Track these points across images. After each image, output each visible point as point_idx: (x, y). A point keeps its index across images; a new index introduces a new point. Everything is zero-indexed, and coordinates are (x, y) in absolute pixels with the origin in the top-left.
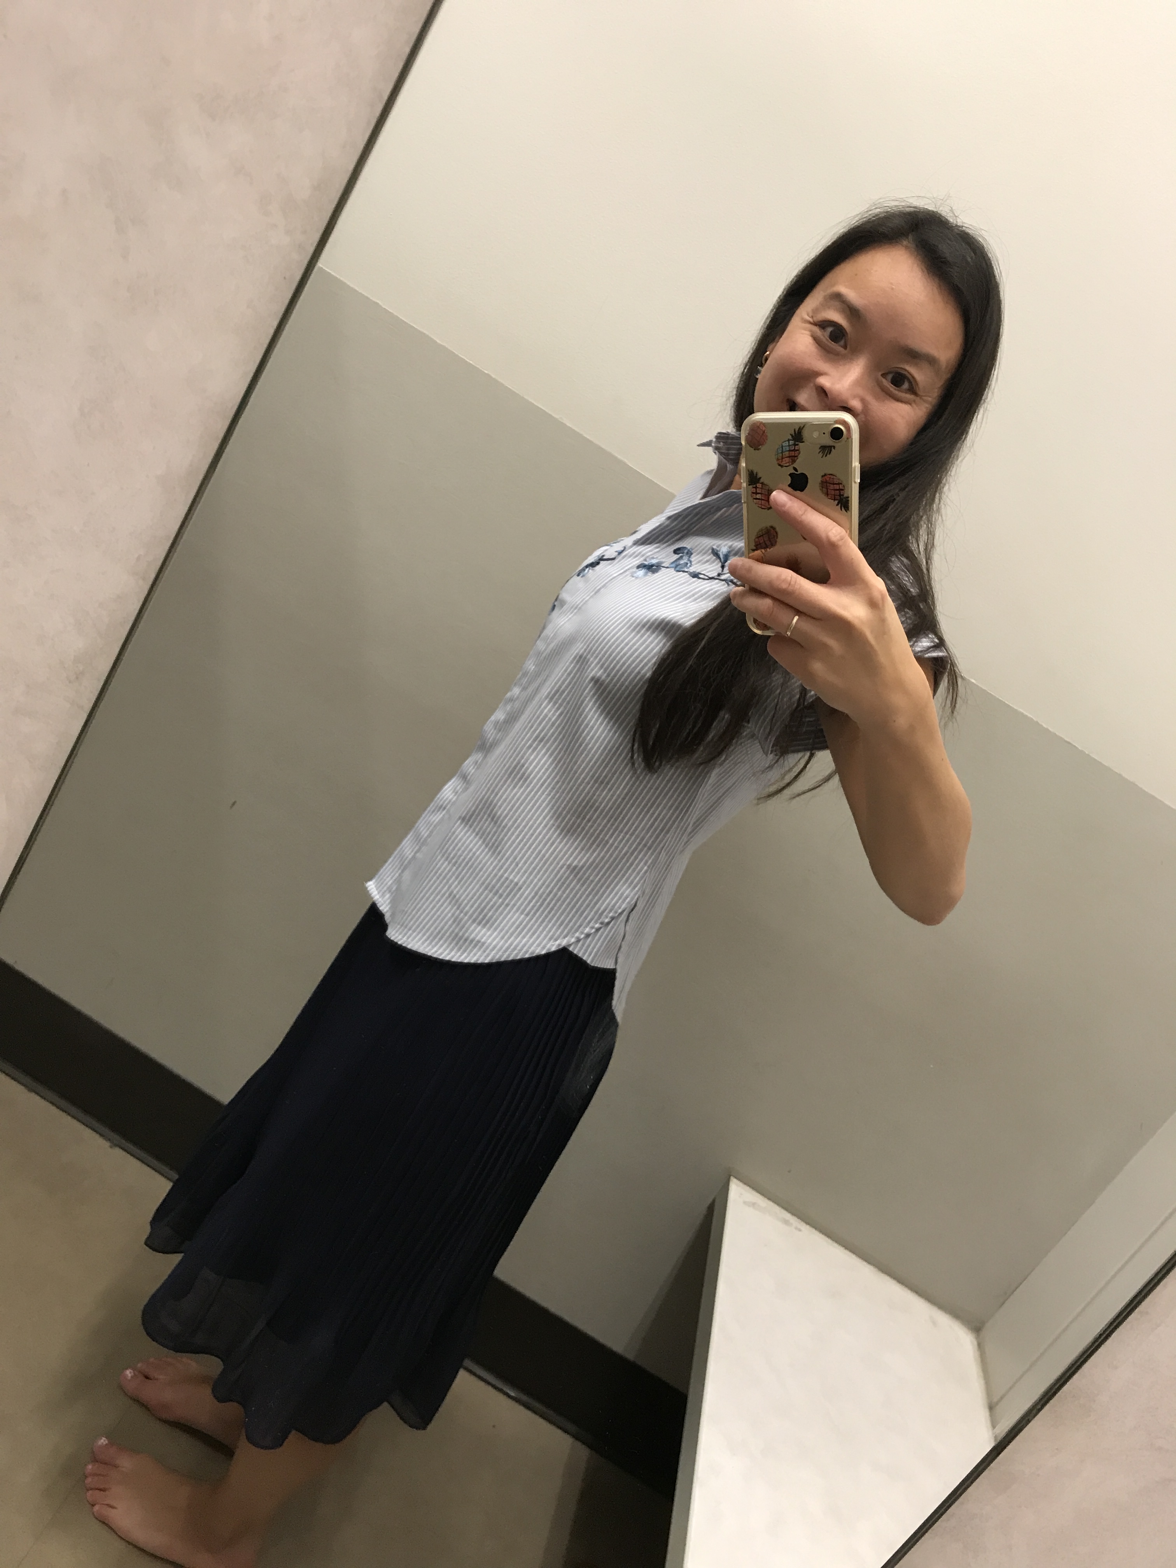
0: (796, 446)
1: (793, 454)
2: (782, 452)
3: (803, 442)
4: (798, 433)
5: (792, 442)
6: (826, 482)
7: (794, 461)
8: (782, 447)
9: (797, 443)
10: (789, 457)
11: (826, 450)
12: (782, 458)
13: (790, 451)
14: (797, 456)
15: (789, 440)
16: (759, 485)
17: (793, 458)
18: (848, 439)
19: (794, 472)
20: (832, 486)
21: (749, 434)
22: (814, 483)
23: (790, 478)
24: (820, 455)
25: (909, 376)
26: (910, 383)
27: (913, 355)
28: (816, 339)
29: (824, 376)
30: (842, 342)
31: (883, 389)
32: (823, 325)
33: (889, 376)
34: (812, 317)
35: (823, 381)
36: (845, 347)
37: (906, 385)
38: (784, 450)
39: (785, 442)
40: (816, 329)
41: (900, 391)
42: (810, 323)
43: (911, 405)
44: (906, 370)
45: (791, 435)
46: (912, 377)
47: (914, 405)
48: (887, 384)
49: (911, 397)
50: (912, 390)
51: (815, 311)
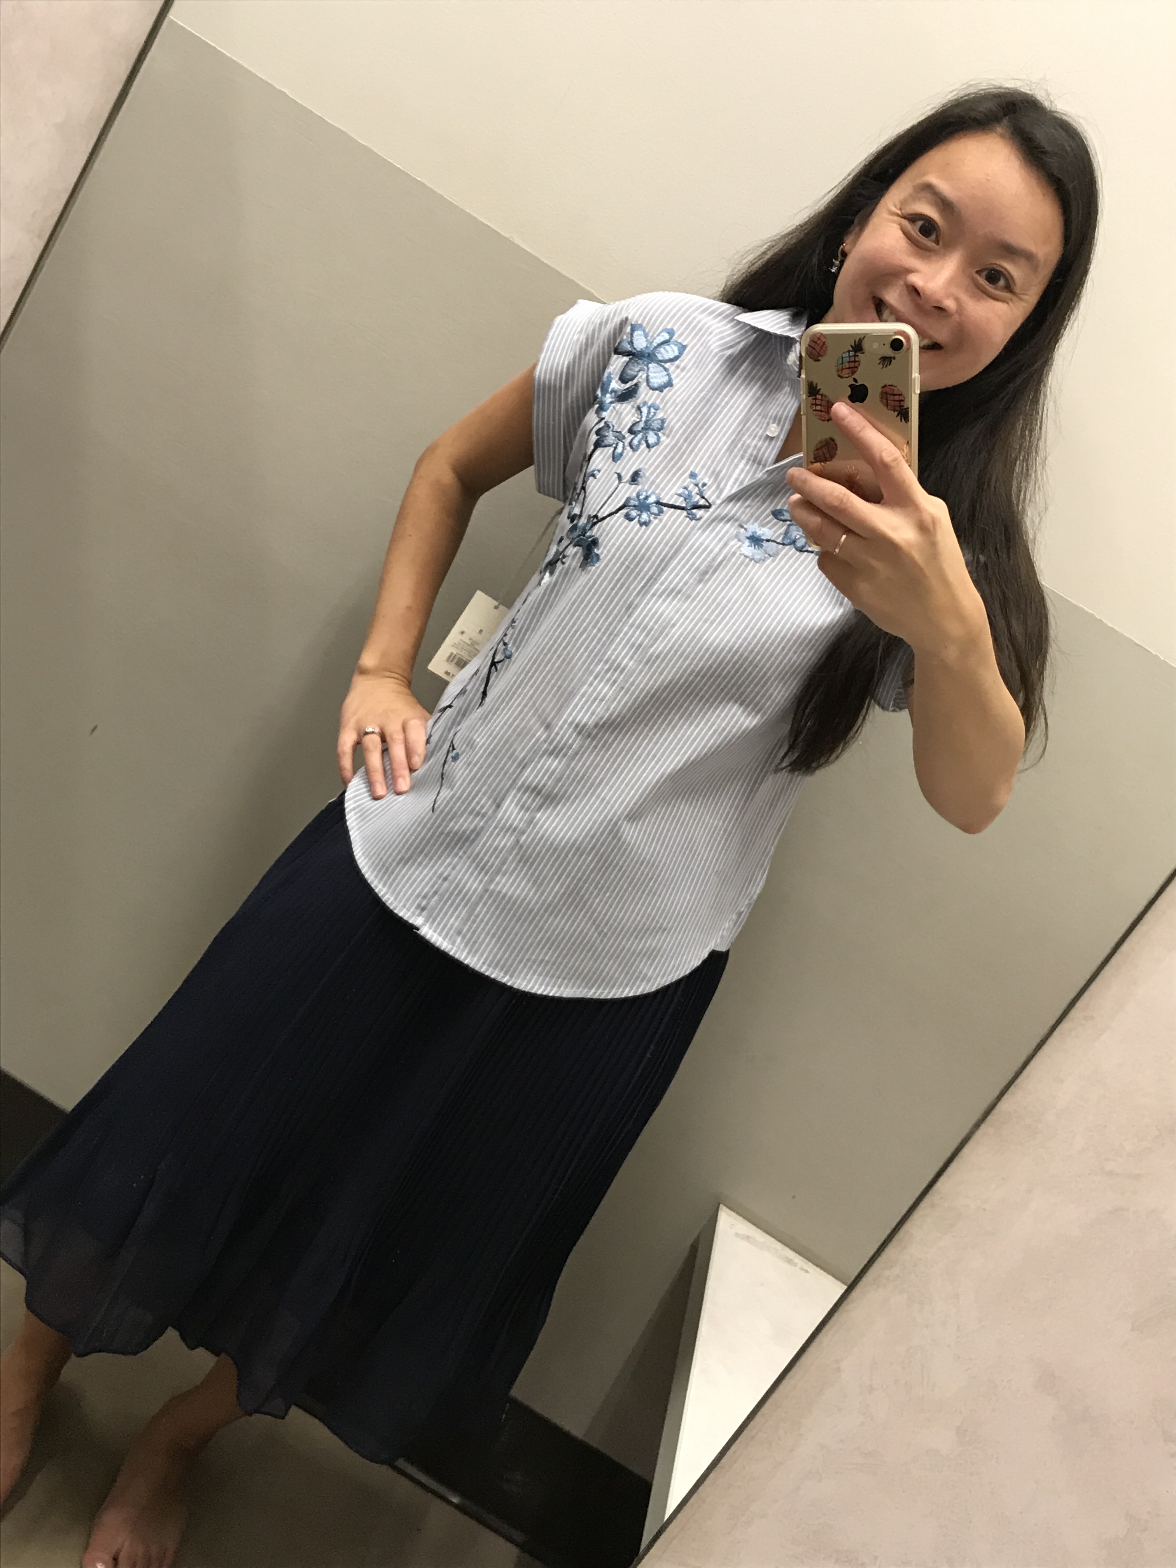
1: (852, 365)
2: (842, 363)
3: (863, 353)
4: (858, 345)
5: (852, 354)
6: (886, 393)
7: (853, 373)
8: (842, 358)
10: (849, 368)
11: (886, 360)
12: (842, 369)
13: (849, 362)
14: (857, 367)
15: (849, 351)
16: (819, 397)
17: (853, 370)
18: (908, 349)
19: (853, 383)
20: (892, 398)
21: (809, 345)
22: (874, 393)
23: (850, 390)
24: (881, 366)
25: (1006, 273)
26: (1007, 280)
27: (1010, 251)
28: (906, 234)
29: (915, 274)
30: (933, 237)
31: (979, 287)
32: (913, 218)
33: (984, 274)
34: (900, 209)
35: (915, 279)
36: (937, 242)
37: (1002, 282)
38: (844, 361)
39: (844, 353)
40: (905, 223)
41: (996, 289)
42: (898, 215)
43: (1008, 303)
44: (1002, 267)
45: (852, 346)
46: (1009, 273)
47: (1011, 304)
48: (982, 281)
49: (1007, 295)
50: (1009, 287)
51: (904, 203)
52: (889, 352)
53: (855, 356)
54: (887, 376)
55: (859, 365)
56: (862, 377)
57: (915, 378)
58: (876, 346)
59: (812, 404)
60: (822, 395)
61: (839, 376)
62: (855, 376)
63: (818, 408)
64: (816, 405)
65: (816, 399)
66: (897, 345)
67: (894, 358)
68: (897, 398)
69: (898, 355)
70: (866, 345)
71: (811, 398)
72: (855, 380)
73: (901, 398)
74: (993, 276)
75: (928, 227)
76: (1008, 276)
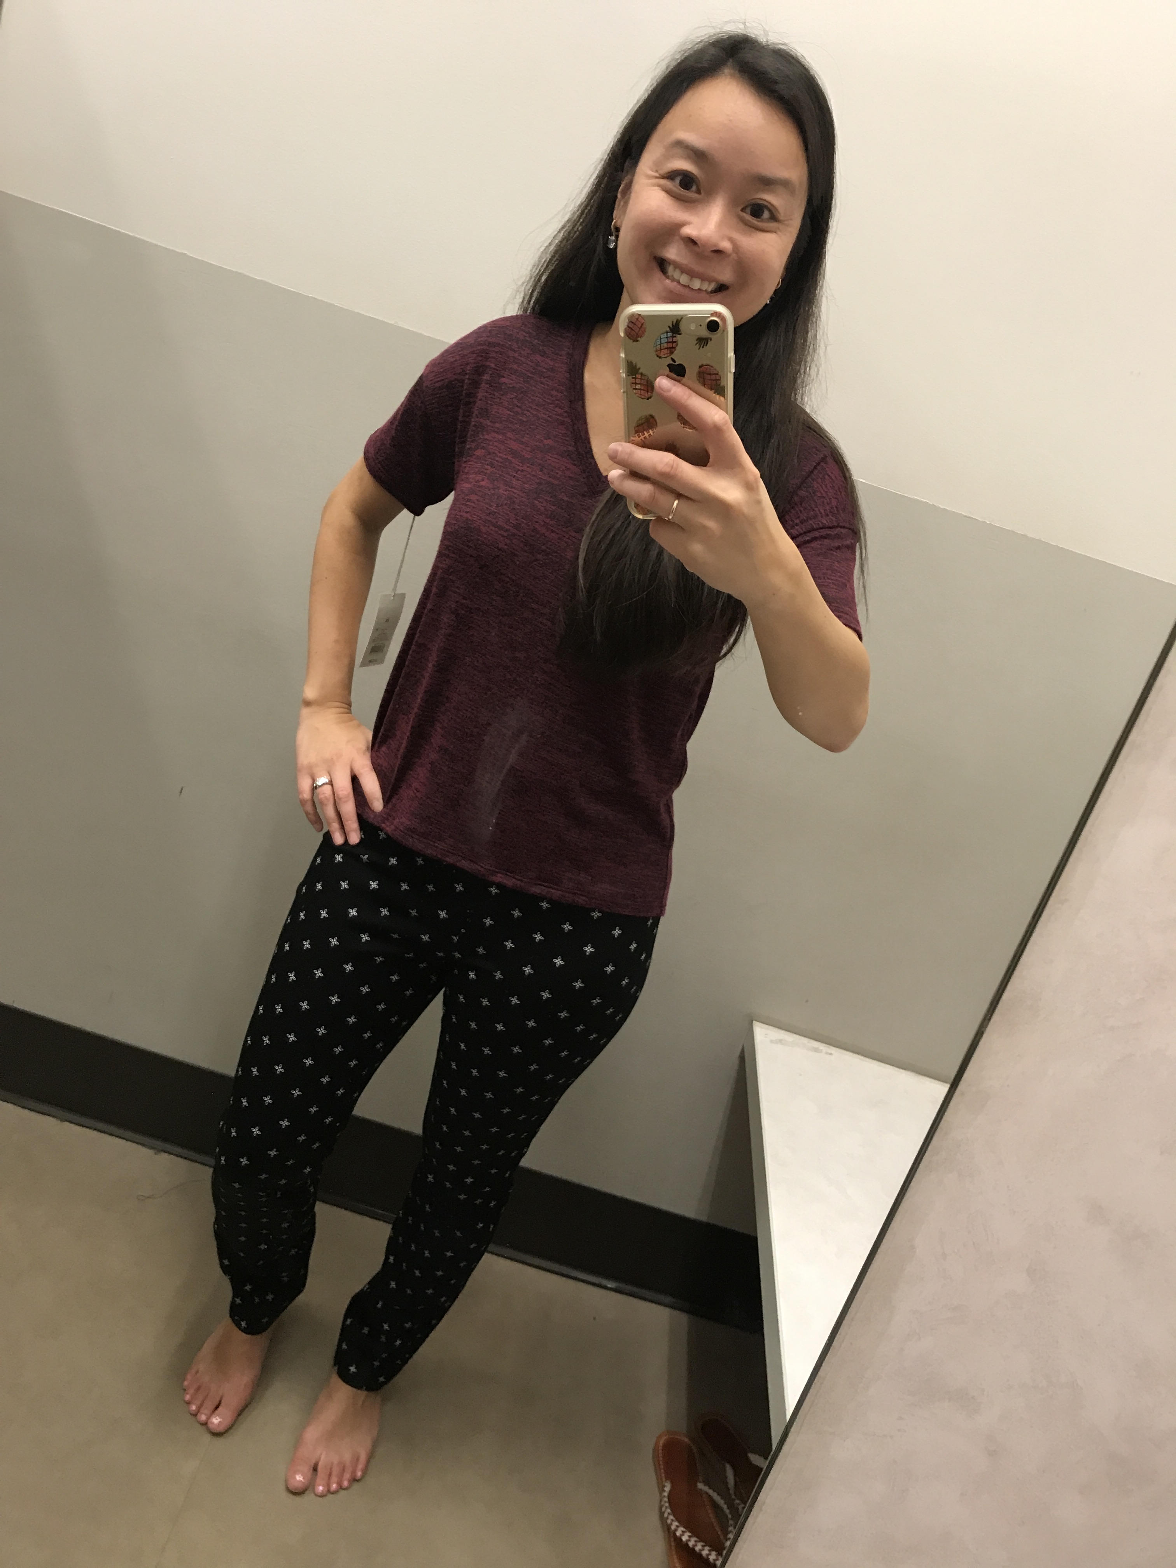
0: (674, 338)
1: (670, 345)
2: (661, 344)
3: (680, 334)
4: (676, 326)
5: (670, 334)
6: (703, 373)
7: (672, 353)
8: (661, 339)
9: (674, 335)
10: (667, 348)
11: (703, 342)
12: (661, 349)
13: (668, 342)
14: (675, 348)
15: (667, 332)
16: (639, 376)
17: (672, 350)
18: (724, 331)
19: (672, 362)
20: (708, 377)
21: (628, 326)
22: (692, 372)
23: (668, 368)
24: (698, 346)
25: (769, 205)
26: (770, 211)
27: (767, 183)
28: (668, 192)
29: (688, 226)
30: (694, 188)
31: (746, 223)
32: (671, 176)
33: (748, 210)
34: (657, 171)
35: (687, 231)
36: (698, 192)
37: (766, 214)
38: (663, 342)
39: (663, 334)
40: (663, 182)
41: (762, 221)
42: (657, 178)
43: (776, 233)
44: (765, 200)
45: (669, 327)
46: (770, 203)
47: (779, 233)
48: (748, 217)
49: (773, 225)
50: (774, 218)
51: (657, 164)
52: (705, 333)
53: (673, 337)
54: (706, 356)
55: (677, 345)
56: (679, 357)
57: (730, 357)
58: (693, 327)
59: (633, 383)
60: (642, 374)
61: (658, 356)
62: (673, 356)
63: (638, 386)
64: (636, 383)
65: (635, 378)
66: (713, 326)
67: (711, 340)
68: (713, 377)
69: (715, 336)
70: (682, 326)
71: (631, 377)
72: (673, 360)
73: (718, 377)
74: (757, 210)
75: (686, 180)
76: (771, 207)
